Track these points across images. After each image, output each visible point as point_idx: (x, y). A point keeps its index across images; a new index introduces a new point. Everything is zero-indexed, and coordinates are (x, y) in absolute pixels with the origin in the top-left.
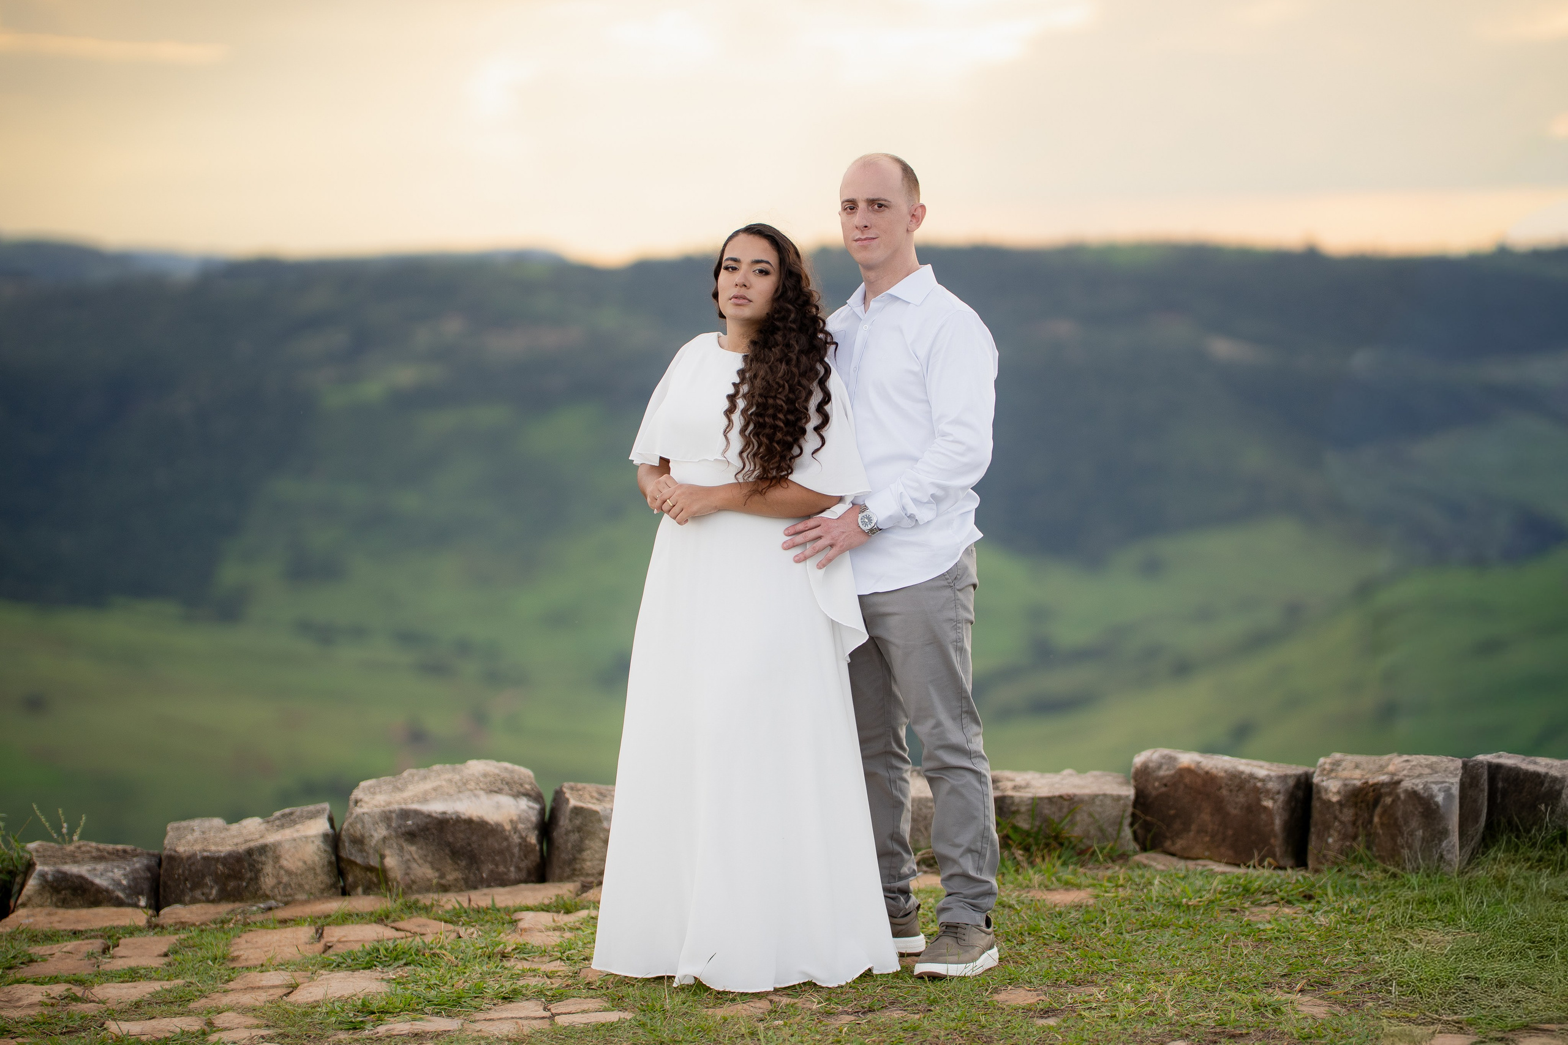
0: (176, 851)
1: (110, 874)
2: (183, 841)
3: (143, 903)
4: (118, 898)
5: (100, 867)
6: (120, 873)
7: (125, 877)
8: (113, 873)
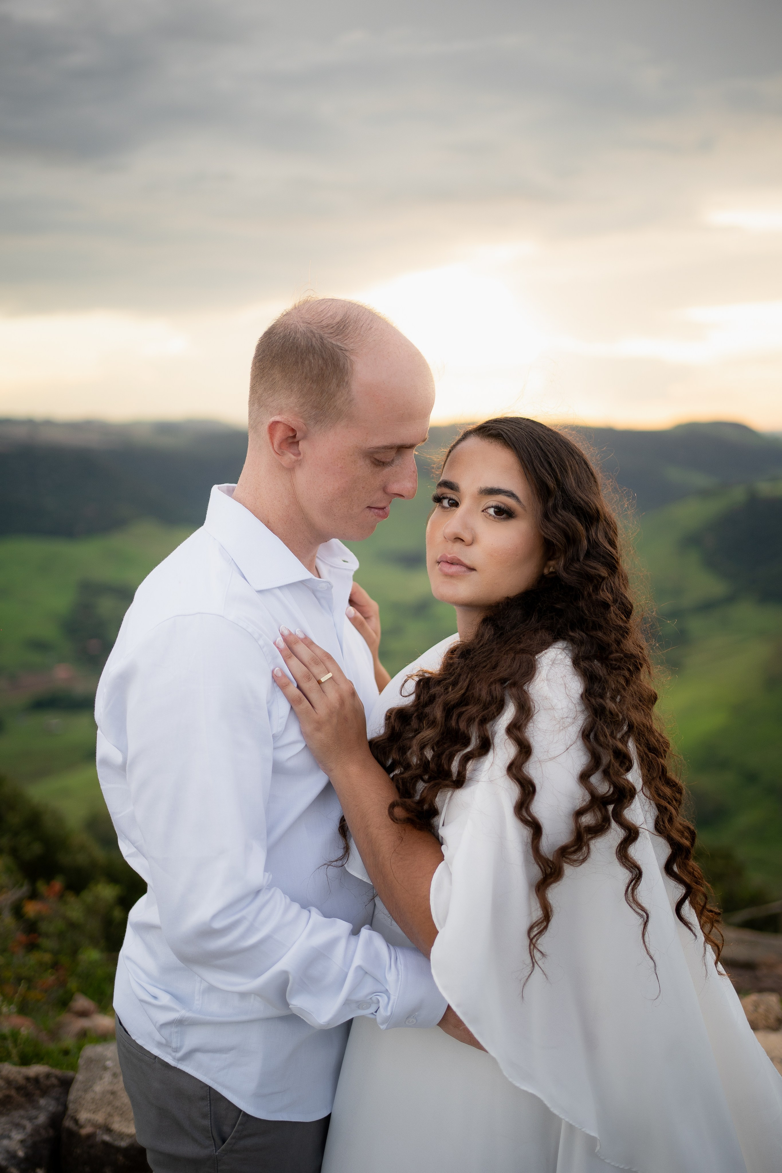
0: (76, 1121)
1: (5, 1142)
2: (89, 1096)
6: (17, 1136)
7: (22, 1142)
8: (9, 1137)
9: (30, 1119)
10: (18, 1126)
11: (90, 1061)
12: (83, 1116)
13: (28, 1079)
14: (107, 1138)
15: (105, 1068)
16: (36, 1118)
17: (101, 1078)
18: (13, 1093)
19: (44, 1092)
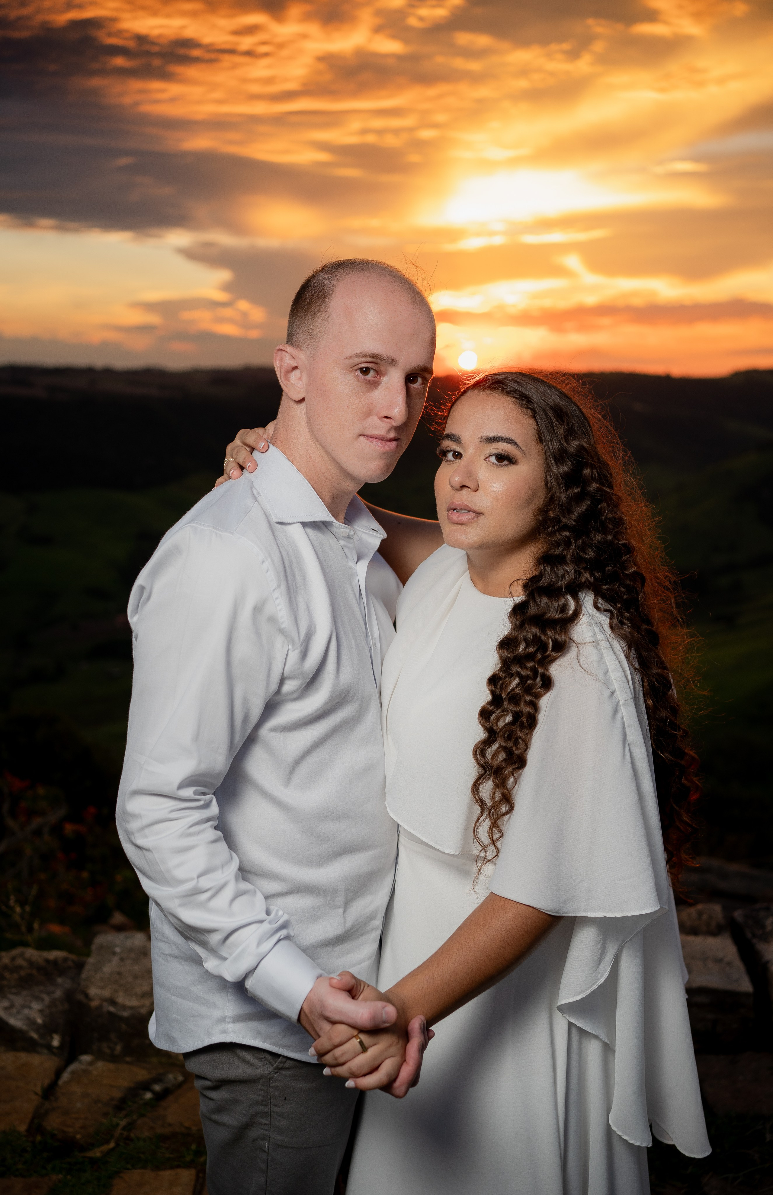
0: (87, 996)
1: (26, 1011)
2: (98, 975)
3: (56, 1043)
4: (32, 1039)
5: (18, 1000)
6: (36, 1006)
7: (41, 1011)
8: (30, 1008)
9: (48, 993)
10: (38, 998)
11: (101, 947)
12: (93, 991)
13: (47, 961)
14: (112, 1009)
15: (114, 954)
16: (54, 992)
17: (110, 961)
18: (34, 972)
19: (62, 972)
